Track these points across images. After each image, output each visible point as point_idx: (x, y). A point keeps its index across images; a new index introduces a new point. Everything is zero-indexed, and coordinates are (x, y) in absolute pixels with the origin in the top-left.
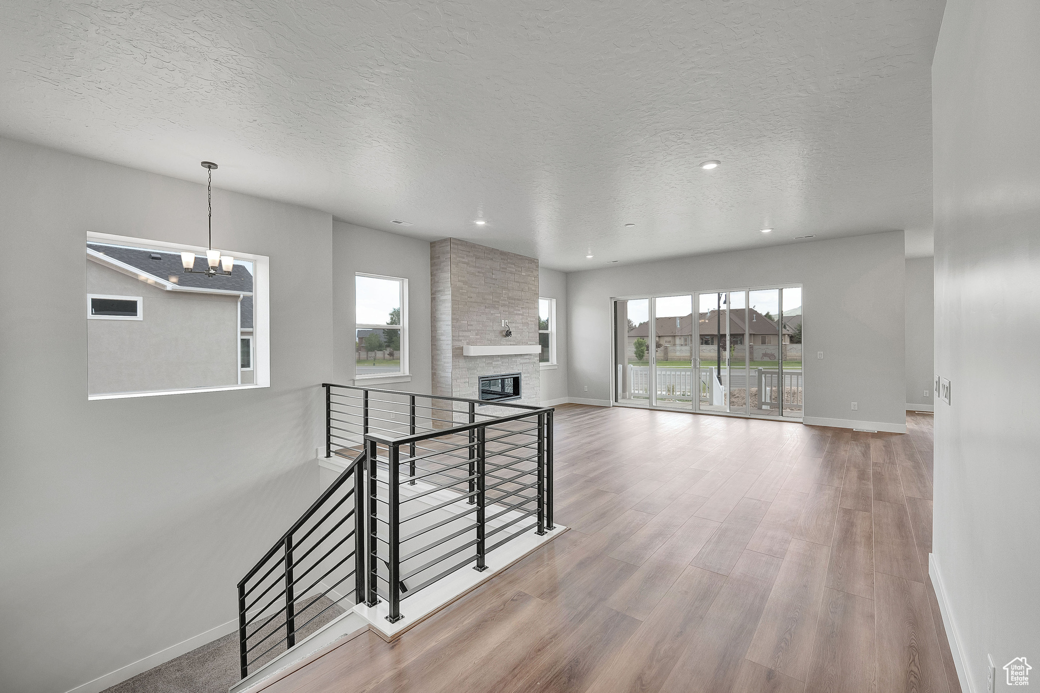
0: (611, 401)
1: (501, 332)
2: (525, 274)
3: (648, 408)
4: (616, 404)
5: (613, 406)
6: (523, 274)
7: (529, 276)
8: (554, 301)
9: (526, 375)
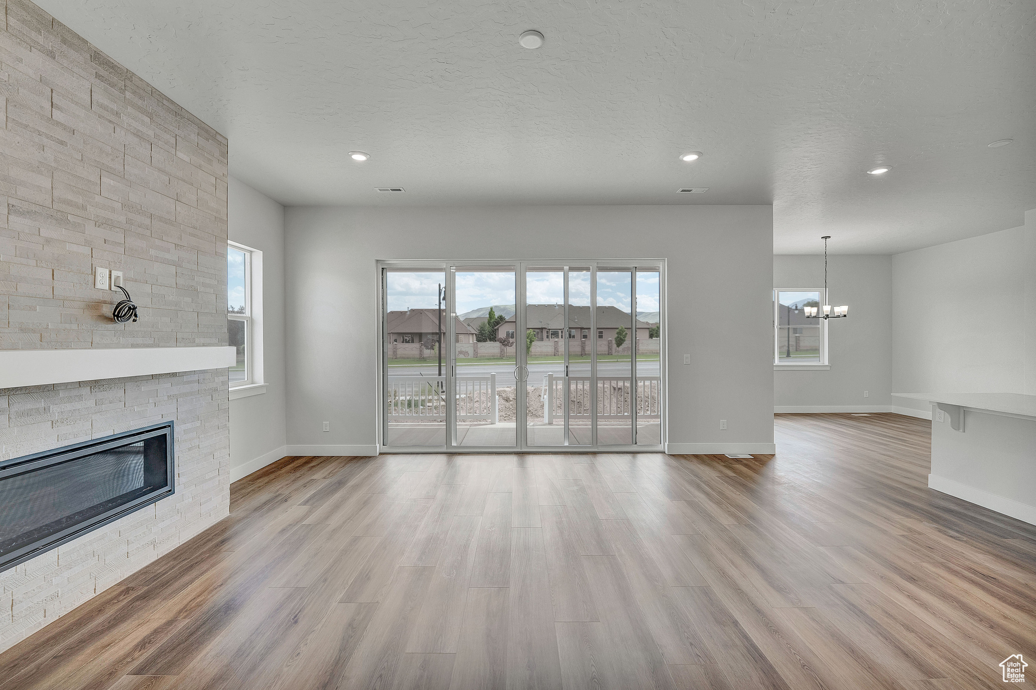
0: (378, 445)
1: (94, 306)
2: (186, 158)
3: (444, 450)
4: (385, 449)
5: (380, 454)
6: (180, 154)
7: (200, 167)
8: (258, 256)
9: (189, 426)
